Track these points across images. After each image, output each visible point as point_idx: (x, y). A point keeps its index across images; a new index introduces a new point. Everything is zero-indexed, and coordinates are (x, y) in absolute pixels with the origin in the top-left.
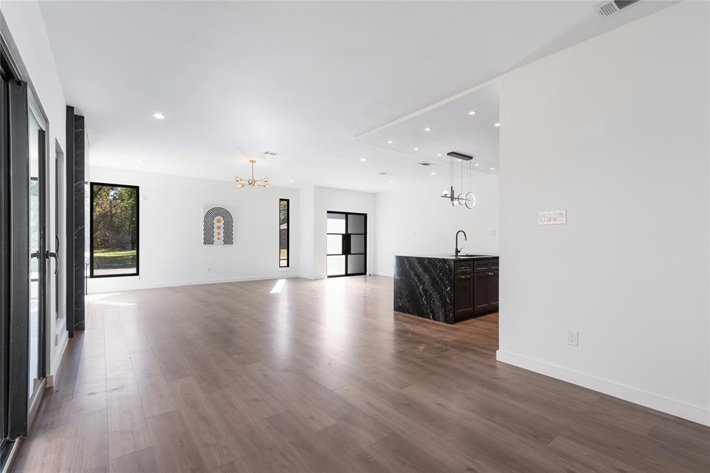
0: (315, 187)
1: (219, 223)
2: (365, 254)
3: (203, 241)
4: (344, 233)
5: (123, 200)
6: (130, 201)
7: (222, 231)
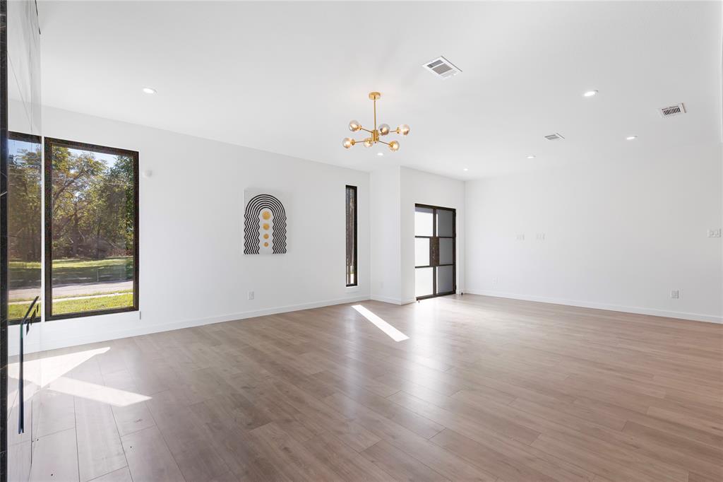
0: (401, 167)
1: (266, 219)
2: (454, 265)
3: (243, 248)
4: (432, 235)
5: (90, 203)
6: (100, 202)
7: (271, 231)
